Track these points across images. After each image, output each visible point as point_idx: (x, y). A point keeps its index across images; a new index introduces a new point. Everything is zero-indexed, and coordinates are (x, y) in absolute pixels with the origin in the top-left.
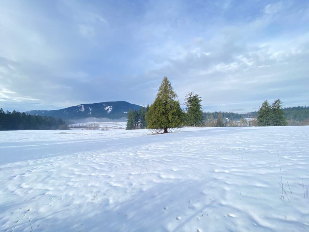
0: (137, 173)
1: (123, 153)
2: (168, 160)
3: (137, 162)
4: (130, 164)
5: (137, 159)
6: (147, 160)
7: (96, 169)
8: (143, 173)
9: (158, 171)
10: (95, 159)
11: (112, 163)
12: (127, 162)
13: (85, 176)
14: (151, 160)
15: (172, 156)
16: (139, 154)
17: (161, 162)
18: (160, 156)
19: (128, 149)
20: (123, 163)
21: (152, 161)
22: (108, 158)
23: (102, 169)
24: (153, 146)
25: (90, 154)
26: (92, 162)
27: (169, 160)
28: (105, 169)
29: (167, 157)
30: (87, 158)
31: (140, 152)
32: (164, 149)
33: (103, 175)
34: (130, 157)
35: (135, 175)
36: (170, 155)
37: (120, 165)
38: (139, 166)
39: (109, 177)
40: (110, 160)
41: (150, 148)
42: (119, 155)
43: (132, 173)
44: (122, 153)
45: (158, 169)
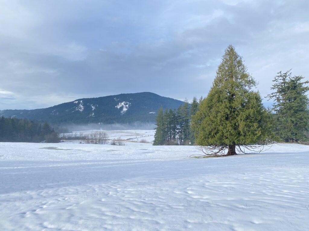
0: (196, 221)
1: (164, 189)
2: (243, 207)
3: (192, 206)
4: (181, 207)
5: (191, 201)
6: (208, 204)
7: (134, 211)
8: (206, 222)
9: (229, 221)
10: (123, 196)
11: (152, 204)
12: (175, 204)
13: (122, 219)
14: (213, 204)
15: (249, 201)
16: (190, 192)
17: (232, 208)
18: (229, 199)
19: (170, 183)
20: (169, 204)
21: (216, 206)
22: (143, 196)
23: (142, 211)
24: (213, 180)
25: (112, 187)
26: (120, 199)
27: (245, 207)
28: (147, 212)
29: (241, 202)
30: (110, 193)
31: (192, 190)
32: (232, 187)
33: (147, 220)
34: (179, 197)
35: (195, 223)
36: (246, 199)
37: (167, 208)
38: (197, 212)
39: (157, 223)
40: (147, 199)
41: (207, 184)
42: (157, 192)
43: (189, 221)
44: (162, 190)
45: (228, 218)
